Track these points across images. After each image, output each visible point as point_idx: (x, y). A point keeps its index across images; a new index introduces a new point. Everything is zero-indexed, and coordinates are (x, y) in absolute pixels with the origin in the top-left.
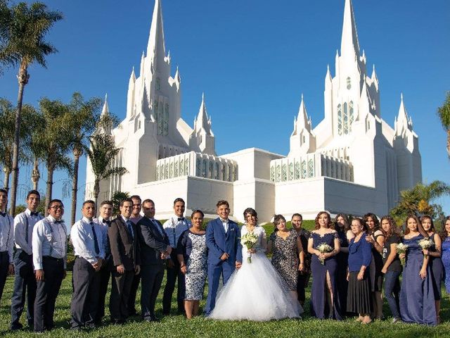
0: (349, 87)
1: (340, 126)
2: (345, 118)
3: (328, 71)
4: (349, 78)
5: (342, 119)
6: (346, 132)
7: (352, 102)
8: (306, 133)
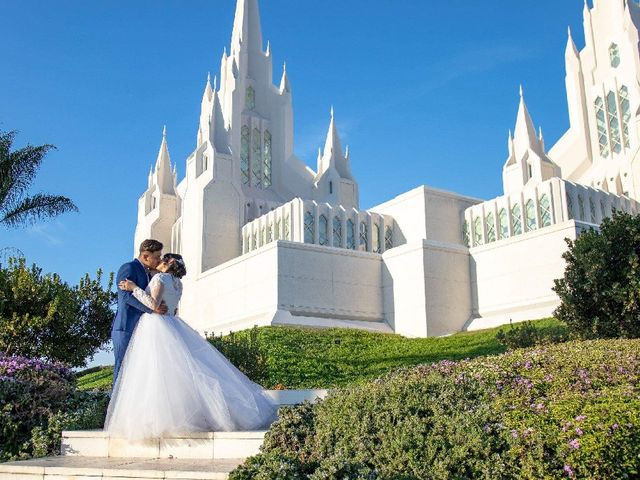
0: (615, 63)
1: (602, 139)
2: (613, 122)
3: (570, 37)
4: (614, 46)
5: (606, 126)
6: (616, 148)
7: (624, 88)
8: (535, 160)
